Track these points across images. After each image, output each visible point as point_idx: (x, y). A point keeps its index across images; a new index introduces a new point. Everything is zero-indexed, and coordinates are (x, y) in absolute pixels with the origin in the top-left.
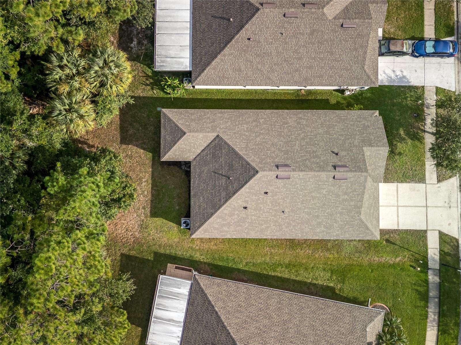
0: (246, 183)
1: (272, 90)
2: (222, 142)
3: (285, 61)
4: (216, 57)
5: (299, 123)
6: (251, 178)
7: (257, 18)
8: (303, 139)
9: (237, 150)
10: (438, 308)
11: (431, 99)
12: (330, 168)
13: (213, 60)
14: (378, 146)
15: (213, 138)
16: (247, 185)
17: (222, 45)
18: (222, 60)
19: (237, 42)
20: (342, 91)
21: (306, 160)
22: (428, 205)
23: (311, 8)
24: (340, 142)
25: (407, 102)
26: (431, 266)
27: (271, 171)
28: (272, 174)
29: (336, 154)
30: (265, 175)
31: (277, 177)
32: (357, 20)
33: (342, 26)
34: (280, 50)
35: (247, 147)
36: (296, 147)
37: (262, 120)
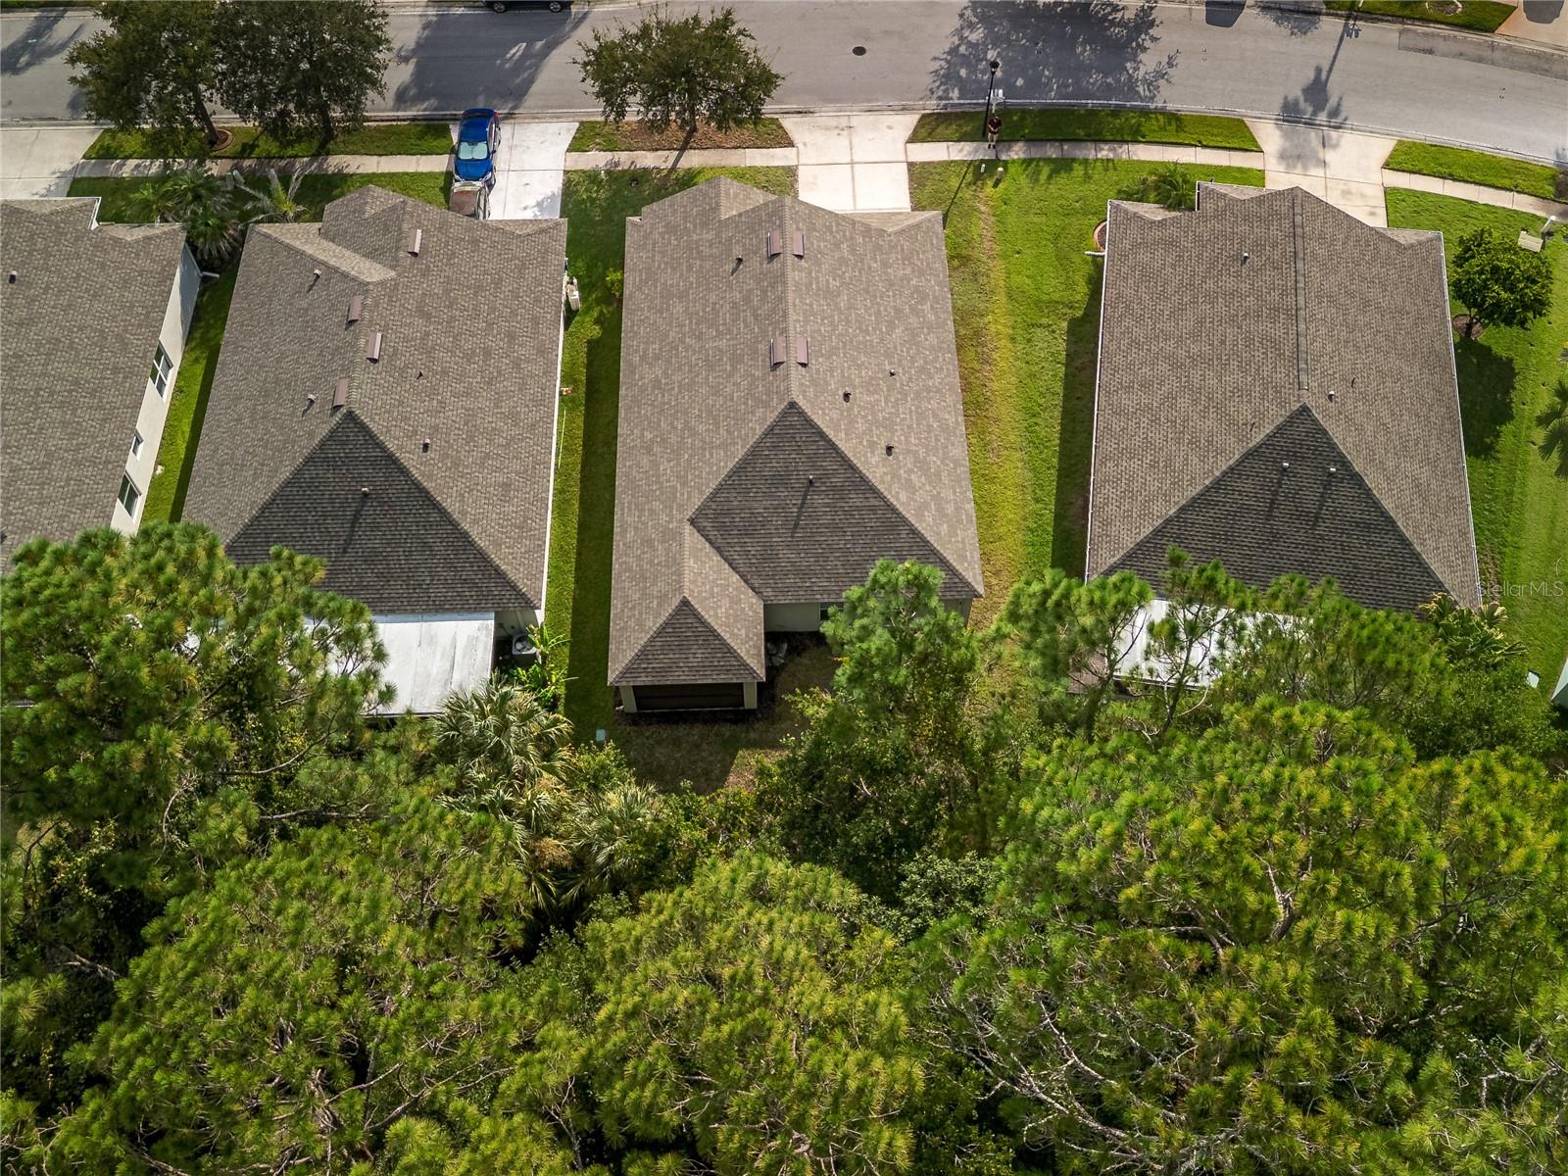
0: (822, 435)
1: (557, 455)
2: (709, 508)
3: (489, 383)
4: (465, 535)
5: (657, 358)
6: (809, 423)
7: (372, 420)
8: (699, 337)
9: (731, 465)
10: (1083, 144)
11: (596, 159)
12: (776, 264)
13: (472, 543)
14: (718, 195)
15: (697, 534)
16: (830, 433)
17: (434, 517)
18: (475, 522)
19: (430, 477)
20: (571, 314)
21: (756, 316)
22: (848, 160)
23: (364, 306)
24: (708, 264)
25: (603, 195)
26: (990, 155)
27: (787, 377)
28: (796, 373)
29: (740, 260)
30: (799, 389)
31: (804, 365)
32: (405, 226)
33: (415, 254)
34: (460, 388)
35: (724, 446)
36: (723, 343)
37: (648, 435)
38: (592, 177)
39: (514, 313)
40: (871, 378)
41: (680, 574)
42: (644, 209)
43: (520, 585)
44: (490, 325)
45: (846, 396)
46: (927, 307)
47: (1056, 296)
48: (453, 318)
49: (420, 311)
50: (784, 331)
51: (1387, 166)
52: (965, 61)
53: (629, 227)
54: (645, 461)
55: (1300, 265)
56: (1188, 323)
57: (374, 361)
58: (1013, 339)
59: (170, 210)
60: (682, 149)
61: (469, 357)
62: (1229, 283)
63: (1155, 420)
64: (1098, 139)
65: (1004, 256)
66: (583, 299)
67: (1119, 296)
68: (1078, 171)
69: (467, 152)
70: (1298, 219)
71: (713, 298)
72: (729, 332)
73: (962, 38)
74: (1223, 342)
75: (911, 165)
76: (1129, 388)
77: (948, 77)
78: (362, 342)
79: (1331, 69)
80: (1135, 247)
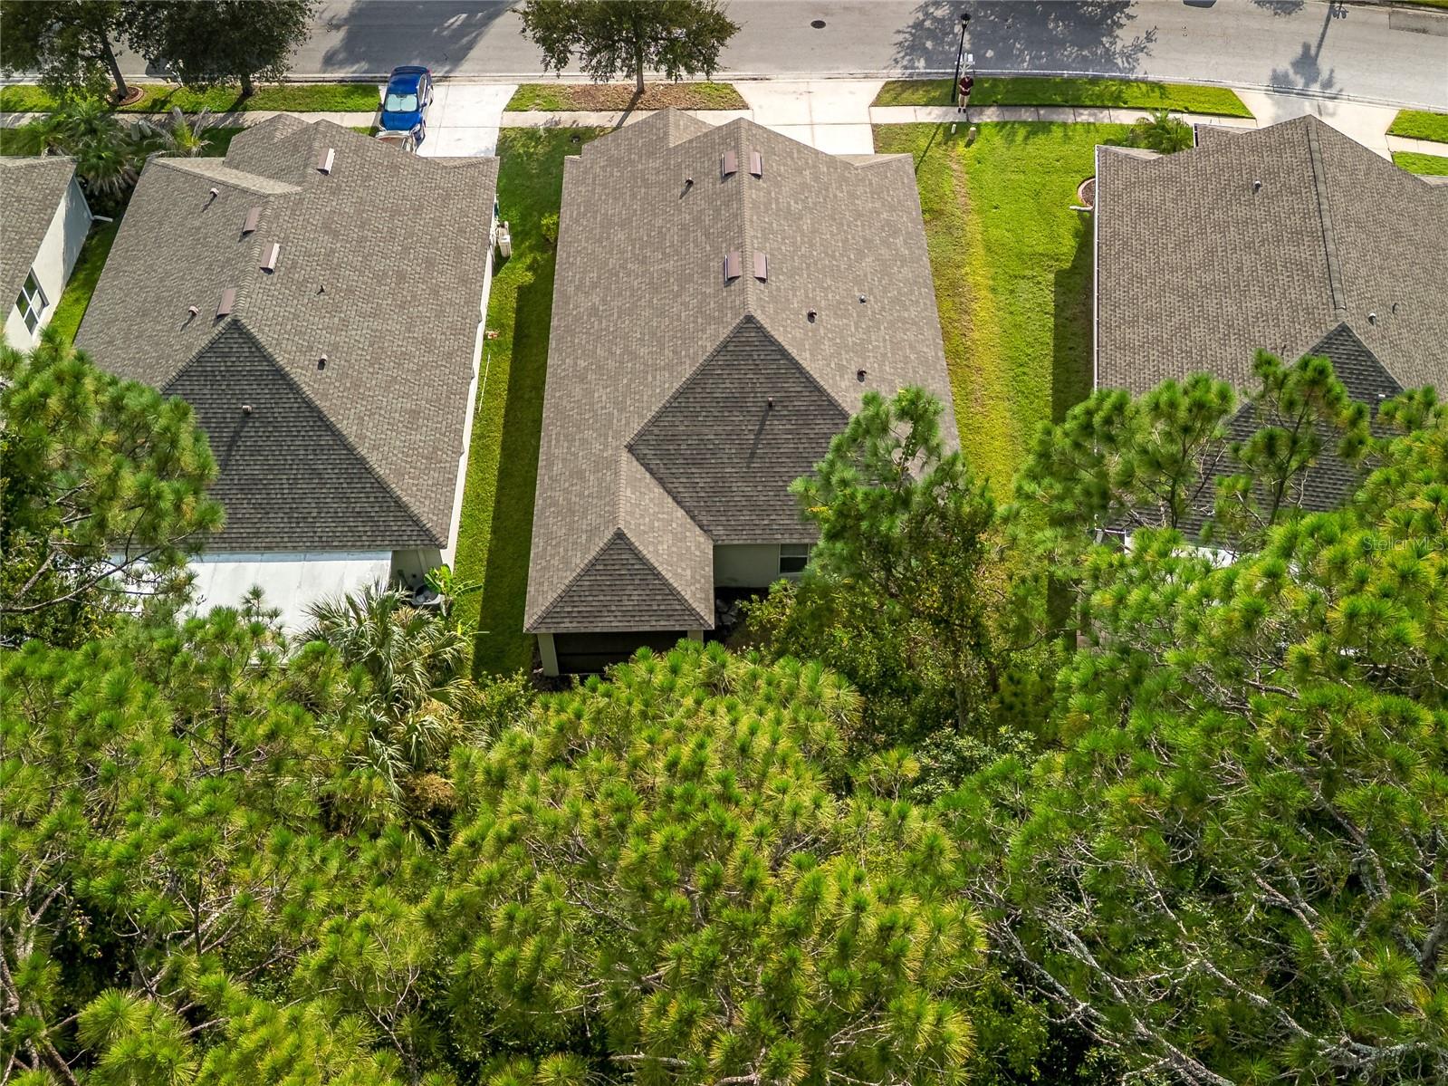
0: (783, 353)
1: (478, 400)
2: (651, 433)
3: (402, 307)
4: (362, 461)
5: (594, 286)
6: (768, 339)
7: (260, 330)
8: (643, 262)
9: (676, 385)
10: (1060, 110)
11: (536, 118)
12: (731, 183)
13: (369, 471)
14: (667, 125)
15: (635, 463)
16: (793, 352)
17: (327, 439)
18: (375, 447)
19: (325, 396)
20: (500, 262)
21: (707, 235)
22: (808, 121)
23: (262, 216)
24: (654, 191)
25: (540, 149)
26: (962, 118)
27: (743, 291)
28: (753, 289)
29: (690, 183)
30: (755, 302)
31: (762, 280)
32: (316, 145)
33: (325, 172)
34: (367, 308)
35: (669, 367)
36: (670, 265)
37: (582, 363)
38: (531, 134)
39: (434, 240)
40: (839, 303)
41: (614, 504)
42: (585, 147)
43: (424, 520)
44: (406, 249)
45: (811, 316)
46: (899, 241)
47: (1040, 249)
48: (362, 240)
49: (327, 227)
50: (741, 246)
51: (1390, 132)
52: (931, 34)
53: (567, 166)
54: (578, 391)
55: (1321, 188)
56: (1196, 254)
57: (269, 271)
58: (993, 290)
59: (60, 142)
60: (629, 110)
61: (380, 278)
62: (1242, 212)
63: (1167, 352)
64: (1077, 105)
65: (980, 212)
66: (515, 245)
67: (1115, 234)
68: (1057, 133)
69: (396, 104)
70: (1314, 145)
71: (659, 222)
72: (677, 252)
73: (927, 14)
74: (1239, 269)
75: (875, 128)
76: (1133, 323)
77: (913, 48)
78: (257, 251)
79: (1320, 46)
80: (1129, 186)
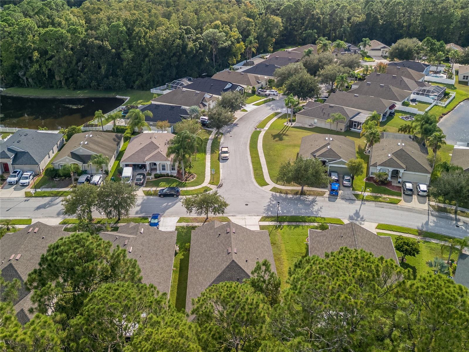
0: (241, 268)
1: (172, 282)
3: (157, 261)
5: (199, 256)
6: (238, 265)
8: (210, 251)
9: (217, 275)
10: (301, 223)
11: (184, 224)
12: (228, 234)
14: (214, 224)
16: (243, 268)
20: (176, 254)
21: (224, 245)
22: (245, 225)
23: (128, 242)
24: (212, 237)
25: (185, 231)
26: (279, 224)
27: (232, 255)
28: (234, 255)
29: (220, 234)
30: (234, 257)
31: (236, 253)
32: (139, 228)
33: (141, 233)
34: (150, 261)
35: (216, 271)
36: (215, 251)
37: (196, 272)
38: (183, 227)
39: (164, 247)
40: (253, 259)
42: (195, 229)
44: (158, 249)
45: (247, 261)
46: (266, 247)
47: (298, 251)
48: (149, 247)
49: (142, 244)
50: (231, 247)
51: (376, 228)
52: (272, 207)
53: (192, 232)
54: (195, 278)
55: (355, 236)
57: (130, 252)
58: (288, 260)
59: (81, 229)
60: (205, 222)
61: (152, 255)
62: (339, 241)
64: (305, 222)
65: (284, 243)
66: (179, 250)
67: (313, 247)
68: (301, 227)
69: (153, 221)
70: (353, 228)
71: (213, 243)
72: (217, 248)
73: (271, 203)
75: (260, 226)
77: (268, 210)
78: (127, 248)
79: (360, 210)
80: (316, 237)
